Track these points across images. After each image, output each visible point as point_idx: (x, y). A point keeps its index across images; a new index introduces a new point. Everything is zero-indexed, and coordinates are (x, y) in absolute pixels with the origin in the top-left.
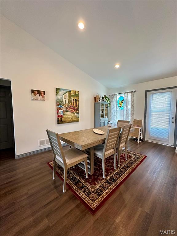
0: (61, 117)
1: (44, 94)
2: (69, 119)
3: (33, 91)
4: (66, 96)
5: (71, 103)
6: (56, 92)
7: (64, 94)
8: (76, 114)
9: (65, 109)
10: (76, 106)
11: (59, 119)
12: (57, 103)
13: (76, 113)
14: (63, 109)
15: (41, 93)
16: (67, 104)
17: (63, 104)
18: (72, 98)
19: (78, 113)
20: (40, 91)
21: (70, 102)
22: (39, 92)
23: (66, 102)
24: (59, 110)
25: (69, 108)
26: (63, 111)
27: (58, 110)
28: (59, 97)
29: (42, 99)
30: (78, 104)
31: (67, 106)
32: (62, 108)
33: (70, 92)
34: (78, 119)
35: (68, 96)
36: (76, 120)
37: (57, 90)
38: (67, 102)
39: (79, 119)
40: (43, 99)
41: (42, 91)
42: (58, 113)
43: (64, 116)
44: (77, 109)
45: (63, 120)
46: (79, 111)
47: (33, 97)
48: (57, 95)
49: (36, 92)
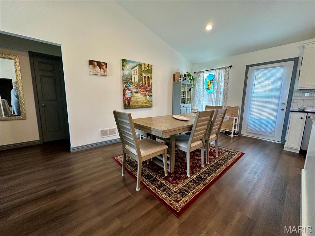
0: (129, 100)
1: (106, 68)
2: (139, 104)
3: (91, 62)
4: (135, 71)
5: (142, 81)
6: (122, 65)
7: (133, 68)
8: (148, 97)
9: (134, 90)
10: (149, 86)
11: (126, 102)
12: (123, 80)
13: (149, 95)
14: (132, 90)
15: (102, 66)
16: (137, 82)
17: (131, 82)
18: (144, 75)
19: (151, 96)
20: (101, 62)
21: (140, 79)
22: (100, 64)
23: (135, 80)
24: (126, 90)
25: (140, 88)
26: (132, 92)
27: (124, 91)
28: (126, 72)
29: (103, 73)
30: (152, 83)
31: (136, 86)
32: (129, 87)
33: (140, 65)
34: (150, 104)
35: (138, 71)
36: (149, 106)
37: (123, 63)
38: (137, 80)
39: (152, 104)
40: (105, 74)
41: (103, 63)
42: (124, 94)
43: (133, 99)
44: (150, 91)
45: (131, 104)
46: (152, 93)
47: (92, 71)
48: (123, 69)
49: (96, 64)
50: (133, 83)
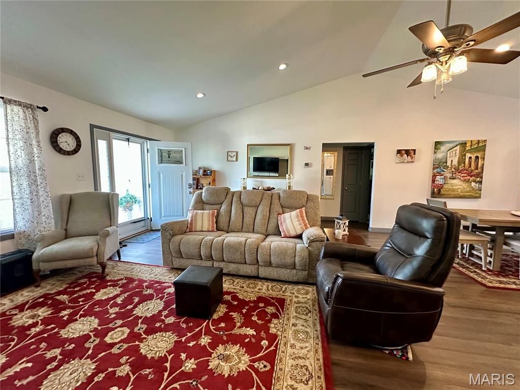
0: (440, 188)
1: (415, 154)
2: (456, 193)
4: (454, 152)
5: (464, 163)
6: (435, 148)
7: (450, 149)
8: (473, 184)
9: (449, 175)
10: (477, 169)
11: (436, 189)
12: (434, 165)
13: (474, 181)
14: (445, 175)
15: (410, 153)
16: (455, 165)
17: (446, 166)
18: (468, 155)
19: (481, 182)
20: (409, 150)
21: (461, 161)
23: (452, 163)
24: (437, 176)
25: (459, 173)
26: (445, 178)
27: (434, 176)
28: (440, 155)
30: (483, 165)
31: (453, 170)
32: (442, 173)
33: (463, 144)
34: (477, 193)
35: (458, 152)
36: (475, 195)
37: (436, 145)
38: (455, 162)
39: (480, 194)
40: (413, 160)
41: (412, 150)
42: (433, 181)
43: (445, 186)
44: (480, 175)
45: (442, 191)
46: (482, 178)
47: (399, 159)
48: (435, 152)
50: (448, 167)
